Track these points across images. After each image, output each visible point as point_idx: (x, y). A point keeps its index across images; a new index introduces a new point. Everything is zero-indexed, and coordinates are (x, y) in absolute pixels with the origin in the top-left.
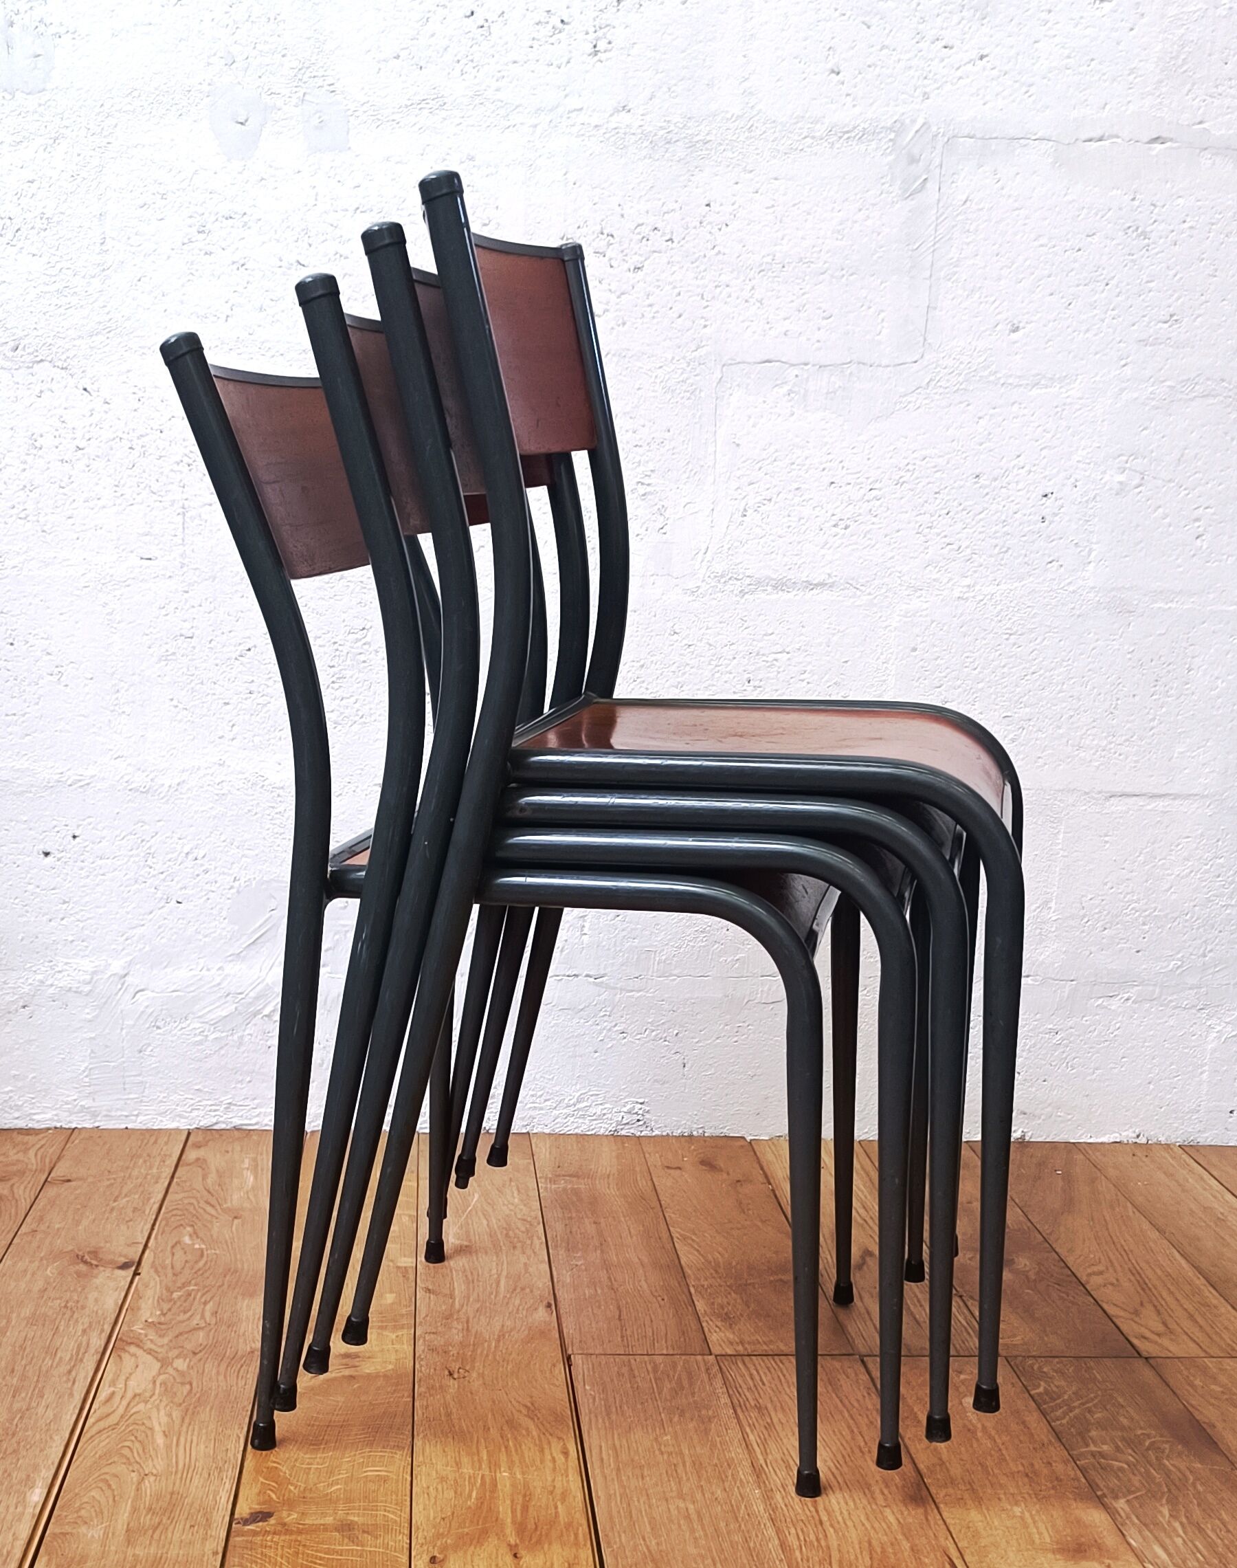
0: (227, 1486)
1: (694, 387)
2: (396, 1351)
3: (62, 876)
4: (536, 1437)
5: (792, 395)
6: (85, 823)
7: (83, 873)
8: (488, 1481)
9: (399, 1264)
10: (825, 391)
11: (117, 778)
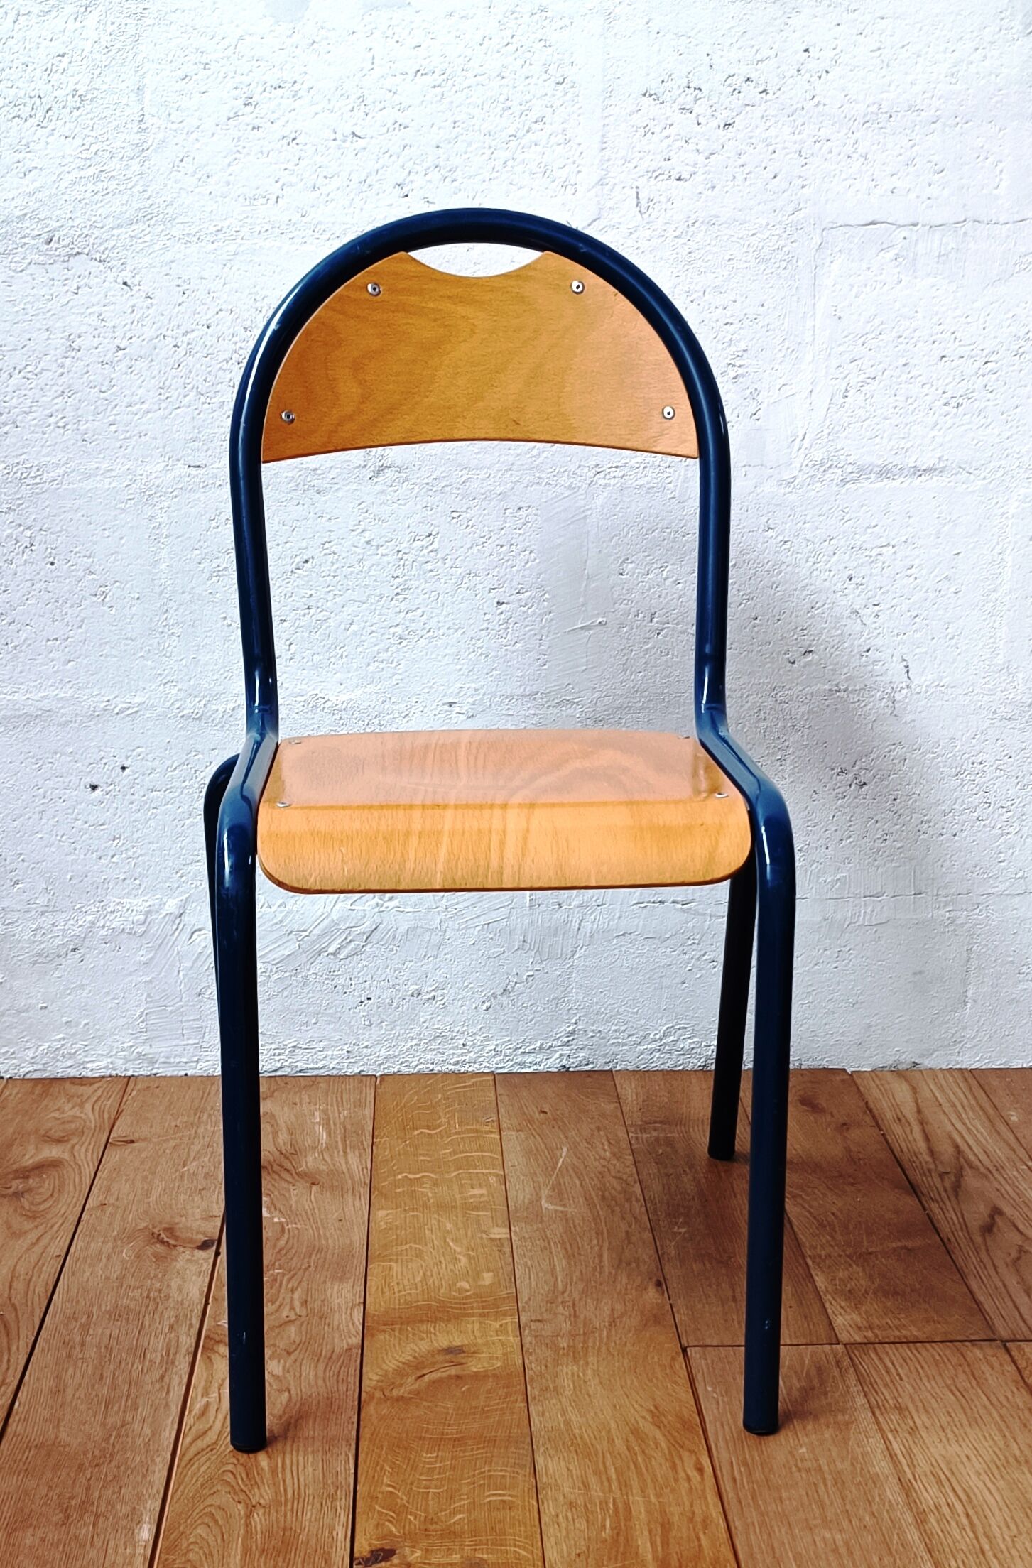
0: (343, 1519)
1: (790, 256)
2: (503, 1344)
3: (111, 810)
4: (666, 1451)
5: (899, 260)
6: (134, 753)
7: (134, 807)
8: (620, 1505)
9: (493, 1236)
10: (937, 254)
11: (168, 704)
